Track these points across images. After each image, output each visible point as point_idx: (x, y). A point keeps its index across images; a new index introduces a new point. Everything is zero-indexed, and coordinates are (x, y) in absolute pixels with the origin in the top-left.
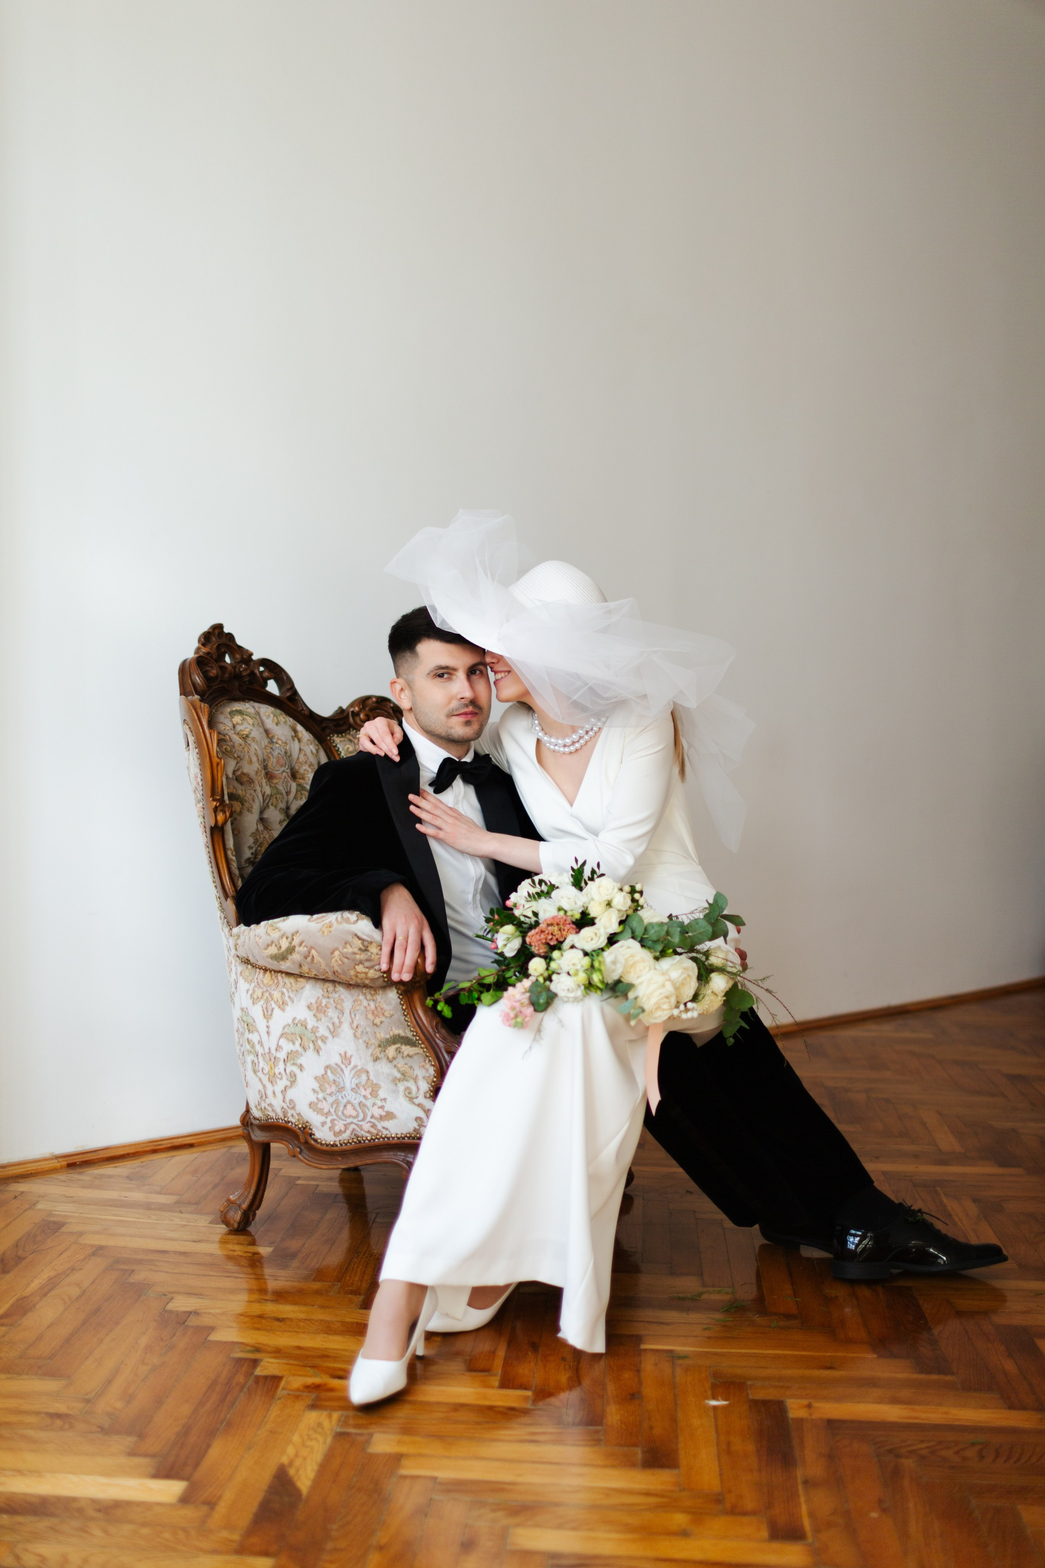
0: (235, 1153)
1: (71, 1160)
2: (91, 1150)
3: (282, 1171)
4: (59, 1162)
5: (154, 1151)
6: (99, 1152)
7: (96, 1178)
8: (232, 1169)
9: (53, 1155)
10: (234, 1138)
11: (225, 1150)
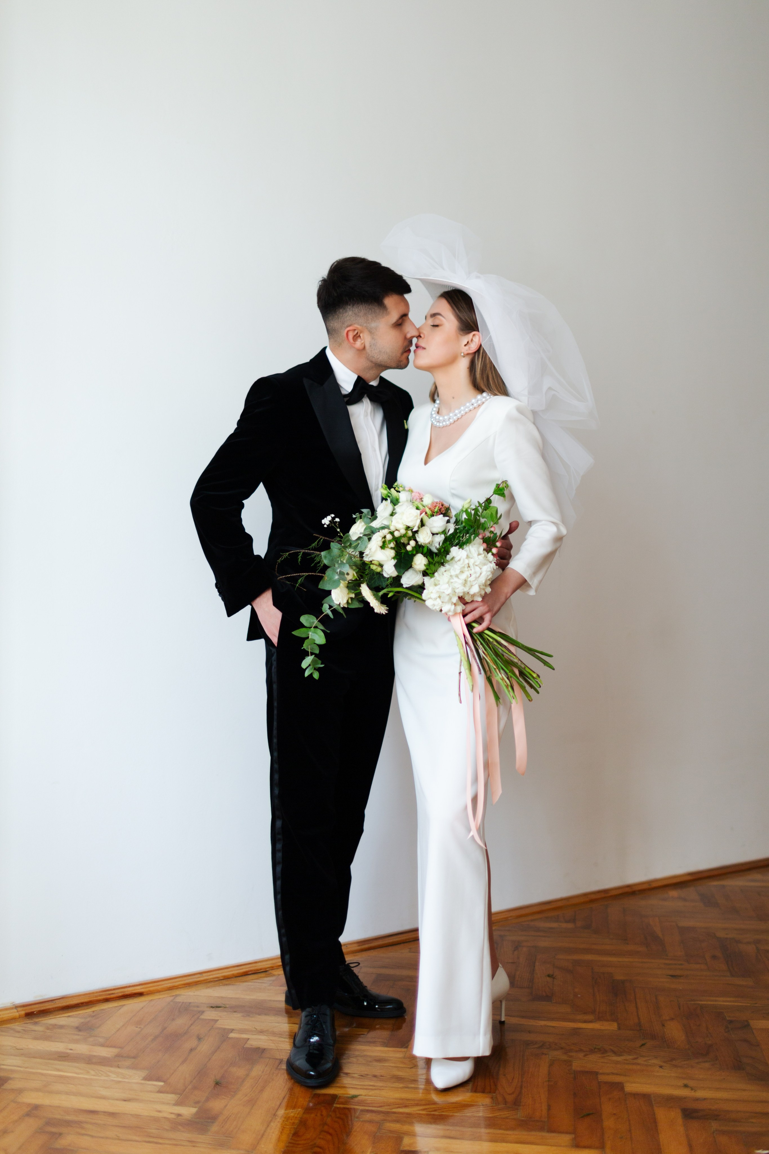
1: (29, 1010)
2: (49, 1000)
3: (218, 1022)
4: (18, 1012)
5: (107, 1000)
6: (56, 1001)
7: (48, 1029)
8: (173, 1019)
9: (14, 1005)
10: (180, 986)
11: (172, 998)
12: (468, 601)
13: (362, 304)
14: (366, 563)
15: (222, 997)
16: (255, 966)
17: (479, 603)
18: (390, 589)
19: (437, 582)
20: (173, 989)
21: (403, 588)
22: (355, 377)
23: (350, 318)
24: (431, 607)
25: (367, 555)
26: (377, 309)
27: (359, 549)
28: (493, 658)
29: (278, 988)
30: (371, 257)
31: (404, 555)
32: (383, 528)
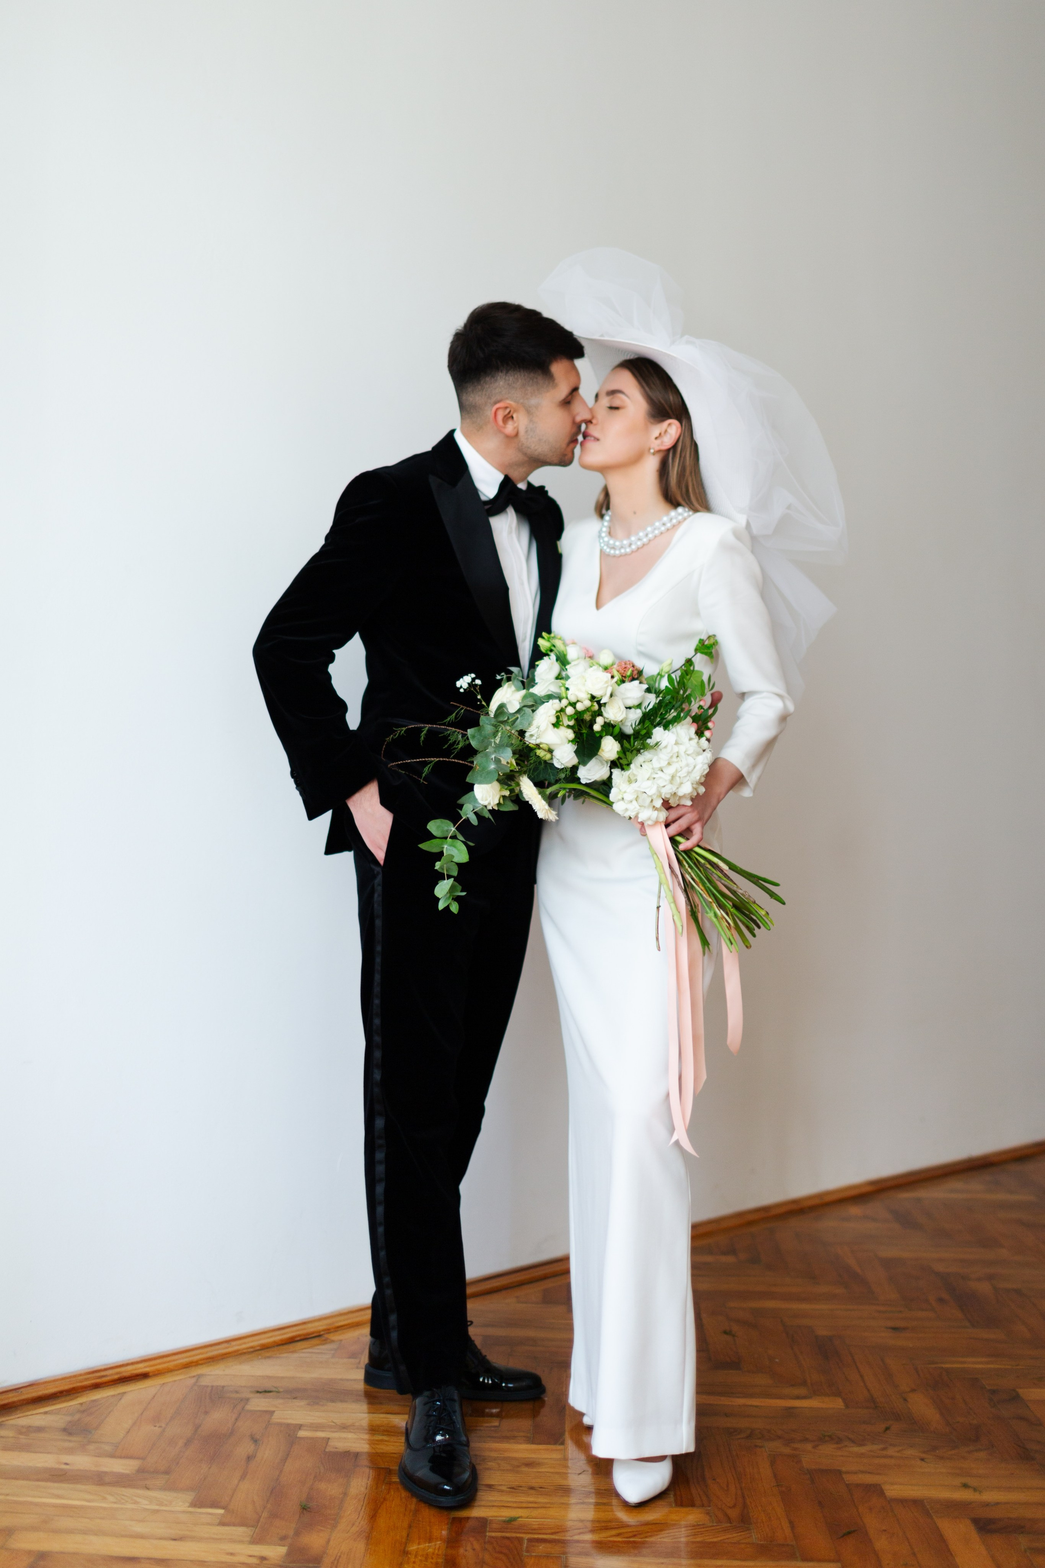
0: (207, 1386)
3: (276, 1415)
5: (97, 1386)
6: (24, 1389)
8: (206, 1413)
10: (200, 1362)
12: (673, 805)
13: (520, 371)
14: (530, 747)
15: (268, 1377)
16: (305, 1329)
17: (687, 807)
18: (563, 785)
19: (632, 778)
20: (192, 1366)
21: (580, 783)
22: (501, 477)
23: (500, 390)
24: (621, 813)
25: (532, 736)
26: (540, 378)
27: (519, 726)
28: (708, 887)
29: (345, 1360)
30: (529, 304)
31: (586, 737)
32: (550, 697)
